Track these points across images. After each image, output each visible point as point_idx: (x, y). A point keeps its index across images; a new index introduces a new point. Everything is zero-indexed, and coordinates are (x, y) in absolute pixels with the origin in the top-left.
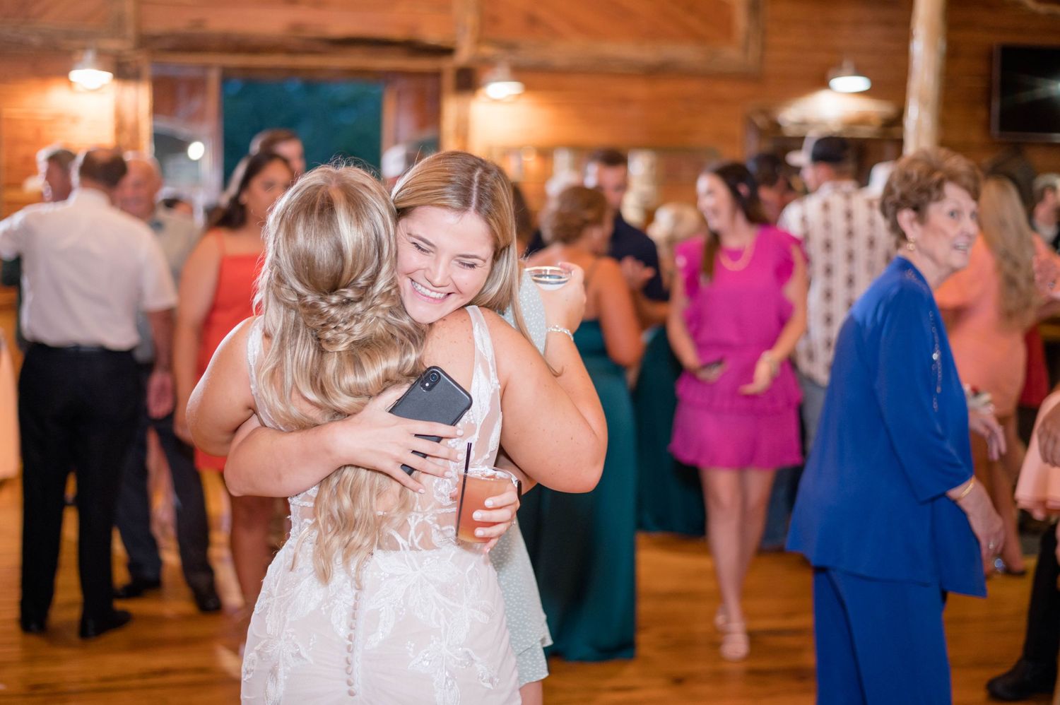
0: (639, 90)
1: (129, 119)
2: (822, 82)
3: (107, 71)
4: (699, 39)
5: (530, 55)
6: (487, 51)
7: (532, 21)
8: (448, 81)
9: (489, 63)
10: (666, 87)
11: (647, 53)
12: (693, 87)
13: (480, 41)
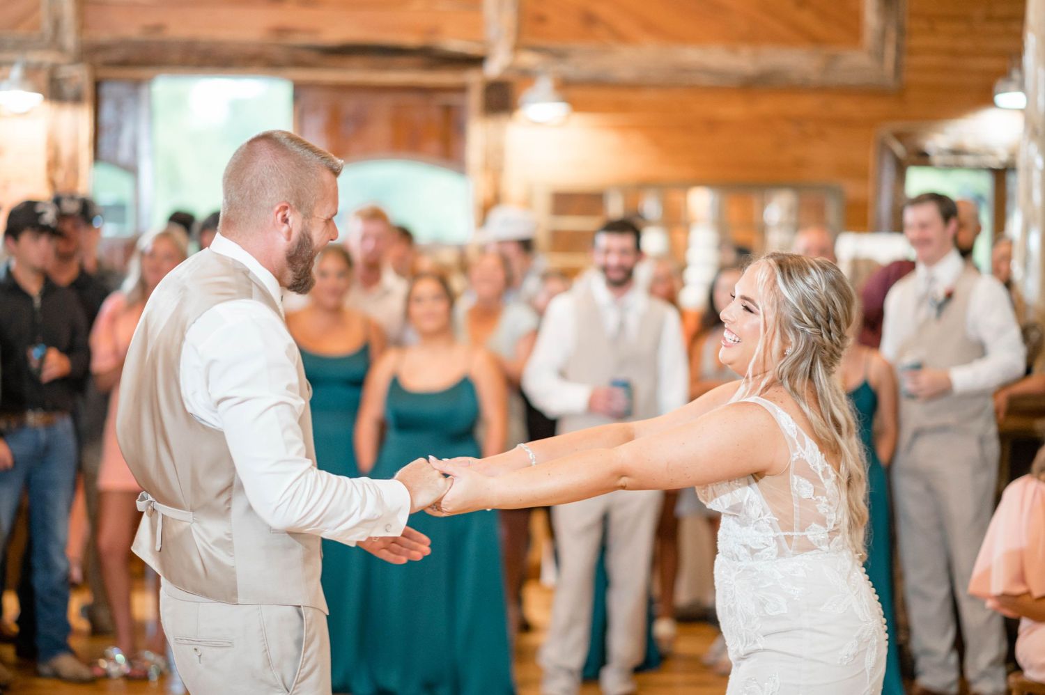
0: (734, 110)
1: (66, 152)
2: (984, 98)
3: (40, 93)
4: (814, 40)
5: (583, 64)
6: (528, 59)
7: (590, 20)
8: (474, 100)
9: (528, 76)
10: (768, 105)
11: (744, 61)
12: (805, 105)
13: (518, 47)
